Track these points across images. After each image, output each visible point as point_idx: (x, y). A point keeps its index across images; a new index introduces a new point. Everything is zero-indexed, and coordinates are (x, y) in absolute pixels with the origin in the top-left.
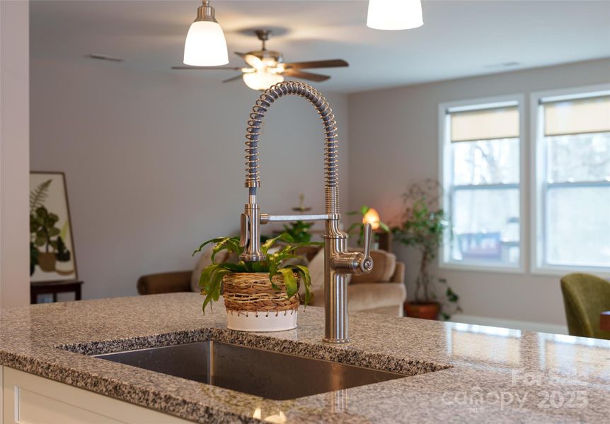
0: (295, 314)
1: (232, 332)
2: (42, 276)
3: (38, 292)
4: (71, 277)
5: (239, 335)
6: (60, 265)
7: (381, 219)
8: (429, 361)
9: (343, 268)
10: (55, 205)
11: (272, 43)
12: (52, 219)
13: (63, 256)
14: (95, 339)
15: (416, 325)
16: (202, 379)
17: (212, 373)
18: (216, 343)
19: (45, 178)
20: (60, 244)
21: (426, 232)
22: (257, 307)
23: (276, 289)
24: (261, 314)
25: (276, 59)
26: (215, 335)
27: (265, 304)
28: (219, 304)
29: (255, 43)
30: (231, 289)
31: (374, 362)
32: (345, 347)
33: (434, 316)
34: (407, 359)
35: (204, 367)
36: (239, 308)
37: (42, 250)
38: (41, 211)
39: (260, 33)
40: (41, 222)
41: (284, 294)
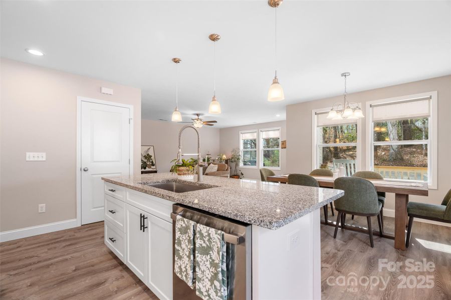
0: (193, 176)
2: (143, 170)
3: (142, 173)
4: (155, 170)
5: (180, 181)
6: (152, 167)
7: (226, 156)
9: (201, 166)
10: (151, 153)
12: (151, 156)
13: (153, 165)
15: (234, 180)
16: (172, 191)
19: (149, 147)
20: (152, 162)
21: (236, 160)
22: (184, 174)
23: (188, 170)
24: (185, 176)
25: (201, 121)
26: (175, 181)
27: (186, 174)
29: (196, 117)
30: (179, 170)
31: (206, 186)
32: (201, 183)
33: (238, 178)
35: (173, 188)
36: (180, 175)
37: (148, 163)
38: (148, 154)
39: (198, 115)
40: (148, 157)
41: (190, 171)
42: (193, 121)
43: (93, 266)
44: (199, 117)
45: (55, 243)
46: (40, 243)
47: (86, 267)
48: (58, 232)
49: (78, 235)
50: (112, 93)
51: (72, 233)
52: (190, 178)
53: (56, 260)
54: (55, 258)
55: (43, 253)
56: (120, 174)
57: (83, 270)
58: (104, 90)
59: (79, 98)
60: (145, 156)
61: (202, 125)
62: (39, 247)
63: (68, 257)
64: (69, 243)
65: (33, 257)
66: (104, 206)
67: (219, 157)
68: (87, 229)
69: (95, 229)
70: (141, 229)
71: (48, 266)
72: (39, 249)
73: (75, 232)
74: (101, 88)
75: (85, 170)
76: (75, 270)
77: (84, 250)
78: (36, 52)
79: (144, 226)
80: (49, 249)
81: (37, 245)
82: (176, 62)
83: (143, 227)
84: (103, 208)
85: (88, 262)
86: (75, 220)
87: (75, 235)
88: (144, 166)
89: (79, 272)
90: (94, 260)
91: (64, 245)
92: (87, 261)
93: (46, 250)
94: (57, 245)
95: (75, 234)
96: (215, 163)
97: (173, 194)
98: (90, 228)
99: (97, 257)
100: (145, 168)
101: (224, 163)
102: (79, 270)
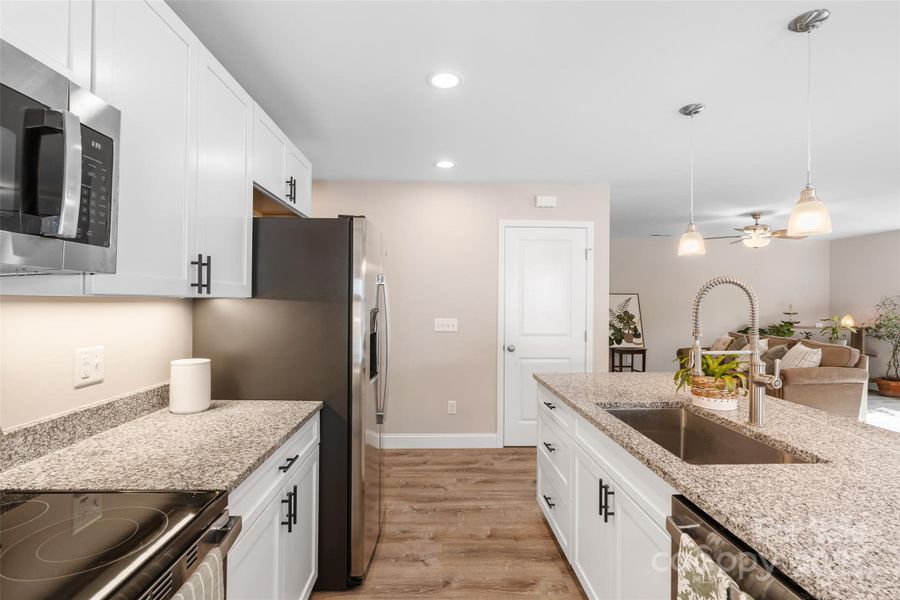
1: (695, 406)
2: (614, 346)
3: (613, 351)
4: (641, 346)
5: (698, 409)
6: (635, 340)
7: (855, 318)
8: (816, 453)
10: (633, 309)
11: (762, 220)
12: (632, 317)
13: (637, 335)
14: (616, 401)
17: (683, 425)
18: (686, 410)
19: (629, 297)
20: (635, 329)
22: (708, 395)
23: (721, 388)
24: (712, 400)
25: (765, 229)
26: (685, 406)
27: (714, 394)
28: (688, 388)
29: (751, 221)
30: (694, 384)
31: (777, 444)
32: (760, 431)
34: (800, 448)
36: (699, 394)
37: (626, 332)
38: (626, 313)
39: (755, 215)
40: (626, 318)
41: (726, 391)
42: (738, 233)
43: (516, 539)
44: (759, 221)
45: (467, 470)
46: (448, 464)
47: (506, 537)
48: (471, 452)
49: (499, 465)
50: (554, 205)
51: (488, 458)
52: (726, 407)
53: (466, 504)
54: (466, 499)
55: (450, 484)
56: (567, 361)
57: (503, 541)
58: (542, 201)
59: (502, 223)
60: (619, 317)
61: (768, 241)
62: (446, 471)
63: (482, 504)
64: (484, 478)
65: (438, 487)
66: (536, 419)
67: (827, 324)
68: (511, 457)
69: (524, 460)
70: (601, 514)
71: (455, 512)
72: (447, 474)
73: (494, 459)
74: (535, 198)
75: (509, 350)
76: (490, 537)
77: (504, 500)
78: (445, 164)
79: (606, 507)
80: (459, 480)
81: (445, 467)
82: (689, 114)
83: (605, 510)
84: (535, 422)
85: (511, 527)
86: (493, 435)
87: (492, 464)
88: (617, 336)
89: (495, 544)
90: (519, 527)
91: (478, 479)
92: (508, 524)
93: (455, 480)
94: (468, 475)
95: (494, 462)
96: (812, 341)
97: (676, 465)
98: (516, 457)
99: (525, 523)
100: (619, 342)
101: (844, 343)
102: (496, 538)
